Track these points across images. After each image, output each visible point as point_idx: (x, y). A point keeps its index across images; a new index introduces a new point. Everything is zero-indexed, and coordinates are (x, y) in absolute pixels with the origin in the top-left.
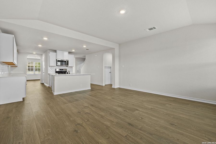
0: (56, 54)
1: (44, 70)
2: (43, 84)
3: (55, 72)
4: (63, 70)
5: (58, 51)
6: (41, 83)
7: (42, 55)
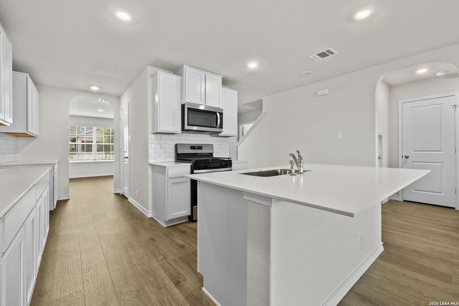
0: (182, 81)
1: (126, 149)
2: (122, 197)
3: (173, 155)
4: (200, 148)
5: (187, 70)
6: (117, 194)
7: (119, 97)
